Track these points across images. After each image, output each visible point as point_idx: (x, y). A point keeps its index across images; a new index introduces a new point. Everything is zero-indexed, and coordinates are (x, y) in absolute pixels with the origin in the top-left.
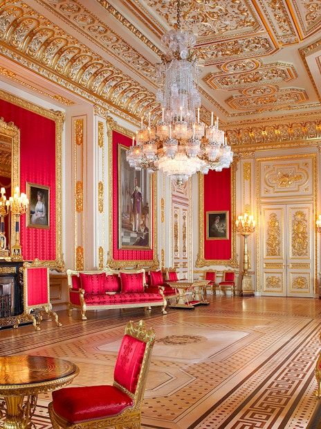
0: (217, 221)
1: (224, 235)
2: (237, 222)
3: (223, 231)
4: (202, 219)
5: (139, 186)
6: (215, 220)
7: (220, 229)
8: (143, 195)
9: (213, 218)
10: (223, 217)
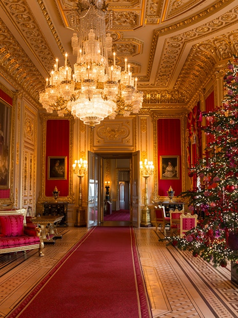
0: (57, 164)
1: (63, 176)
2: (74, 166)
3: (62, 173)
4: (44, 162)
5: (2, 131)
6: (55, 164)
7: (60, 172)
8: (4, 139)
9: (53, 162)
10: (62, 161)
